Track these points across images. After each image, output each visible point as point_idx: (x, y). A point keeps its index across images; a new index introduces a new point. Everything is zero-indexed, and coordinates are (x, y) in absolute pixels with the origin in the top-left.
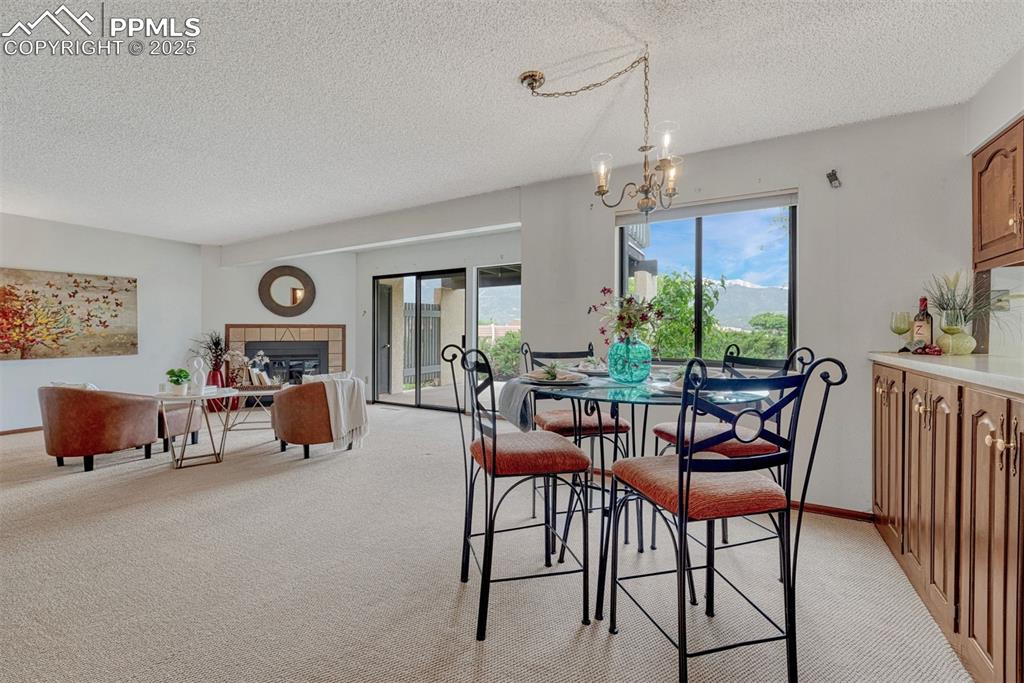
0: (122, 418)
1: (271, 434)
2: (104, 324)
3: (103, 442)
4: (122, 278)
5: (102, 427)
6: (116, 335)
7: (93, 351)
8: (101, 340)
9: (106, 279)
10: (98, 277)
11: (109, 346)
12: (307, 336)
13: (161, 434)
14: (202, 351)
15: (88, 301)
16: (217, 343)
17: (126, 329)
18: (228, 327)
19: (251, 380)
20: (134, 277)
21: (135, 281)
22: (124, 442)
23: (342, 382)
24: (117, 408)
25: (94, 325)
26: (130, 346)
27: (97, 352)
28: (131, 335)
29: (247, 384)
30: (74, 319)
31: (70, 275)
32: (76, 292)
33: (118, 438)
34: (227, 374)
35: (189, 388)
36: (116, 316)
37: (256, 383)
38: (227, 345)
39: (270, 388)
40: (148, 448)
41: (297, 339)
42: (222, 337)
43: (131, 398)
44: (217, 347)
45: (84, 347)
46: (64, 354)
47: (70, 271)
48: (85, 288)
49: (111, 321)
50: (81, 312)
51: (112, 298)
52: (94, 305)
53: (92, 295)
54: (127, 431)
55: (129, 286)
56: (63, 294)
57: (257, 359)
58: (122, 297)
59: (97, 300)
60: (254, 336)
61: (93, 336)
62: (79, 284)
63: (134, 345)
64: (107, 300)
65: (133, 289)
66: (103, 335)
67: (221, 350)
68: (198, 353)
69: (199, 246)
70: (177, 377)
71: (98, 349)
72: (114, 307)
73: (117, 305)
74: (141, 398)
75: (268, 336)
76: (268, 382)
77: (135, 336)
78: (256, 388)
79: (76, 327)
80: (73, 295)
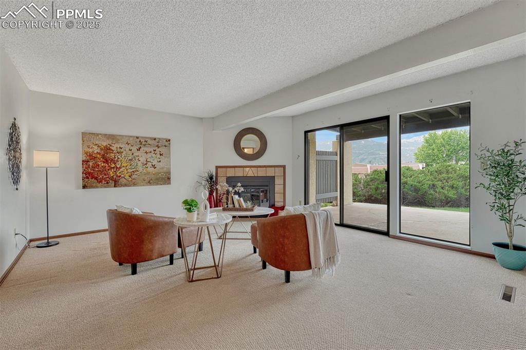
0: (154, 236)
1: (249, 247)
2: (154, 166)
3: (143, 253)
4: (163, 139)
5: (142, 242)
6: (160, 173)
7: (149, 182)
8: (153, 176)
9: (155, 139)
10: (151, 138)
11: (157, 179)
12: (261, 173)
13: (180, 246)
14: (204, 183)
15: (146, 153)
16: (211, 178)
17: (165, 169)
18: (217, 168)
19: (233, 203)
20: (169, 138)
21: (169, 141)
22: (156, 253)
23: (318, 213)
24: (151, 227)
25: (149, 167)
26: (166, 179)
27: (150, 184)
28: (167, 173)
29: (231, 206)
30: (140, 164)
31: (137, 138)
32: (141, 147)
33: (152, 251)
34: (217, 197)
35: (198, 214)
36: (160, 161)
37: (237, 205)
38: (216, 179)
39: (246, 210)
40: (172, 256)
41: (256, 175)
42: (214, 174)
43: (161, 219)
44: (212, 181)
45: (144, 180)
46: (134, 185)
47: (138, 135)
48: (145, 145)
49: (158, 165)
50: (143, 159)
51: (158, 150)
52: (149, 155)
53: (148, 149)
54: (158, 244)
55: (166, 144)
56: (134, 149)
57: (236, 189)
58: (163, 150)
59: (151, 152)
60: (231, 173)
61: (148, 173)
62: (142, 142)
63: (169, 179)
64: (156, 152)
65: (168, 145)
66: (154, 173)
67: (213, 182)
68: (201, 184)
69: (201, 119)
70: (190, 206)
71: (151, 181)
72: (159, 156)
73: (161, 155)
74: (166, 220)
75: (239, 173)
76: (244, 205)
77: (169, 173)
78: (237, 210)
79: (140, 169)
80: (139, 150)
